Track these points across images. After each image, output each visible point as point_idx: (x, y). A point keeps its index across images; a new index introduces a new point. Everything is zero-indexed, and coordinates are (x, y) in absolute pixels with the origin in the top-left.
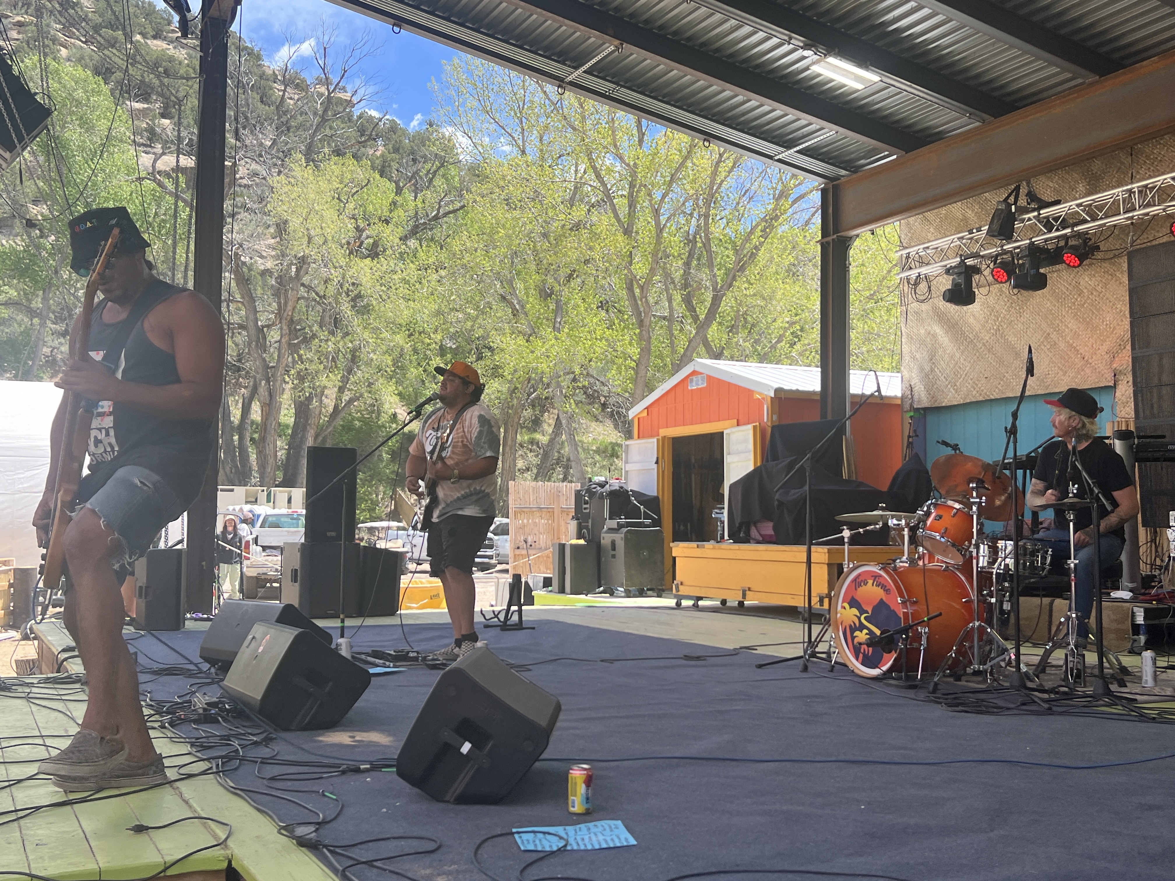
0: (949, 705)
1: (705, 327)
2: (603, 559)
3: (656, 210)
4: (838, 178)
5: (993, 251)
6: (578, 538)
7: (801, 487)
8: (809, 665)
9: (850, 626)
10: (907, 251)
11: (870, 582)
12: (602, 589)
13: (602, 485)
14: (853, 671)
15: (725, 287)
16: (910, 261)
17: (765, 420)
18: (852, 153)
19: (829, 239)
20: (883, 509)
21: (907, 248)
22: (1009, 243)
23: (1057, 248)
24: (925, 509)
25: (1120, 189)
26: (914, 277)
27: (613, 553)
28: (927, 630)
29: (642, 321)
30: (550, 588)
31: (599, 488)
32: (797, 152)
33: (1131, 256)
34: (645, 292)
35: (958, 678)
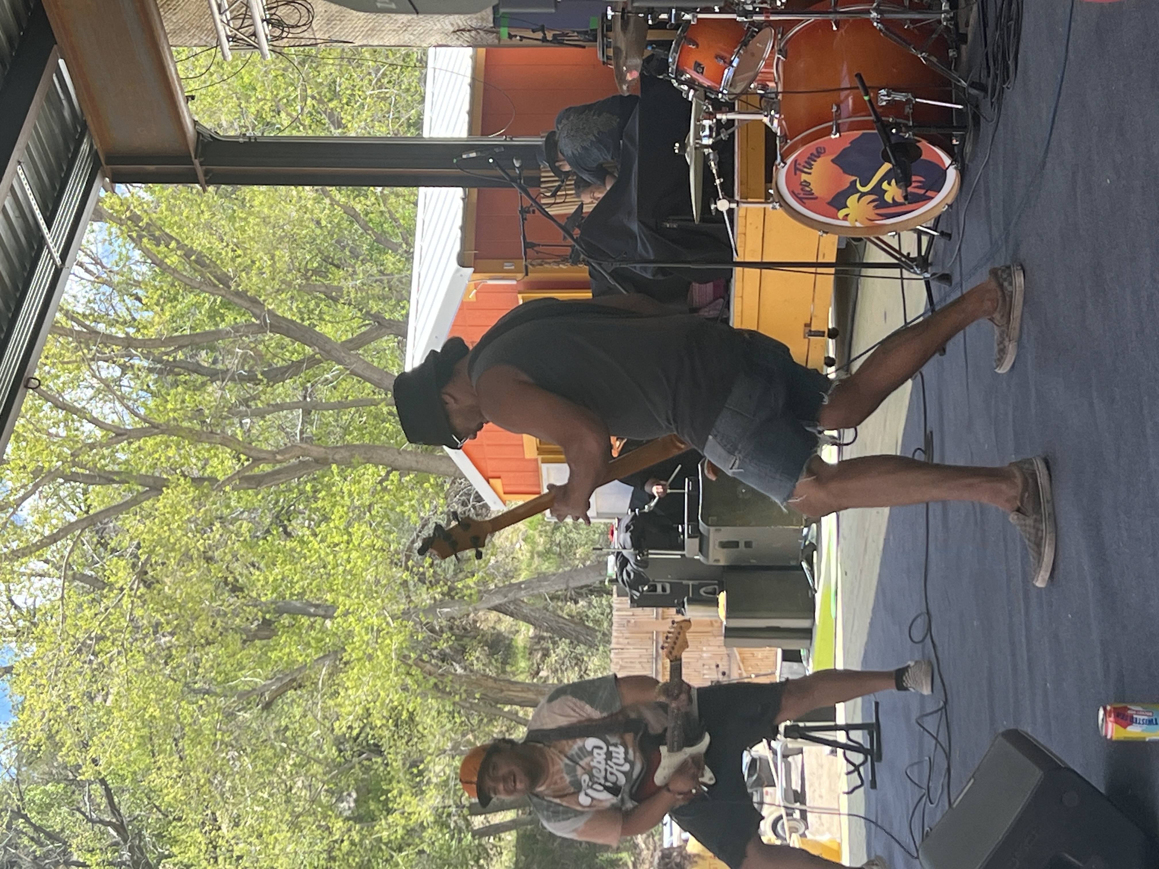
0: (1006, 78)
1: (328, 347)
2: (753, 561)
3: (117, 435)
4: (94, 154)
6: (716, 604)
7: (632, 236)
8: (940, 271)
9: (876, 207)
10: (224, 39)
11: (804, 177)
12: (804, 565)
13: (623, 562)
14: (950, 206)
15: (257, 311)
16: (240, 35)
17: (514, 282)
18: (52, 130)
19: (200, 171)
20: (683, 147)
21: (219, 39)
24: (686, 88)
26: (268, 28)
27: (742, 545)
28: (883, 92)
29: (317, 461)
30: (803, 653)
31: (629, 567)
32: (49, 227)
34: (263, 455)
35: (963, 39)
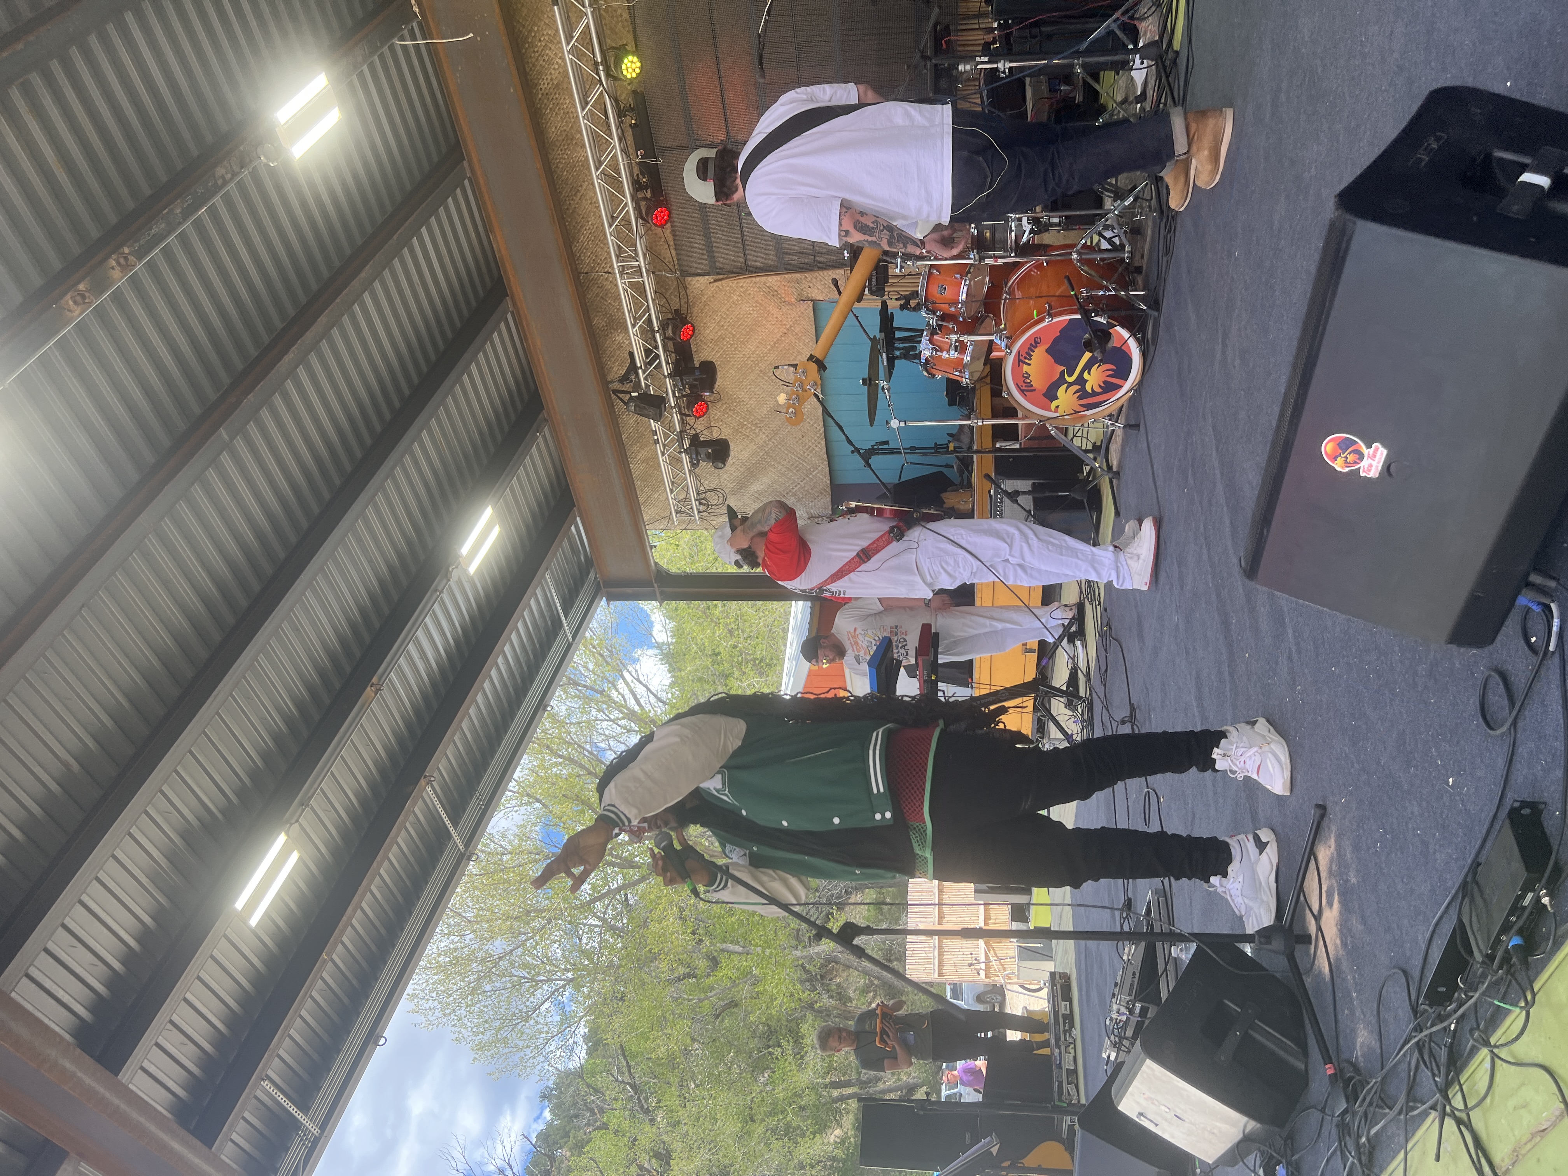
4: (596, 580)
5: (676, 418)
14: (1137, 389)
19: (658, 592)
22: (669, 401)
23: (675, 352)
25: (619, 280)
33: (685, 274)
35: (1139, 271)
